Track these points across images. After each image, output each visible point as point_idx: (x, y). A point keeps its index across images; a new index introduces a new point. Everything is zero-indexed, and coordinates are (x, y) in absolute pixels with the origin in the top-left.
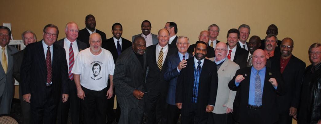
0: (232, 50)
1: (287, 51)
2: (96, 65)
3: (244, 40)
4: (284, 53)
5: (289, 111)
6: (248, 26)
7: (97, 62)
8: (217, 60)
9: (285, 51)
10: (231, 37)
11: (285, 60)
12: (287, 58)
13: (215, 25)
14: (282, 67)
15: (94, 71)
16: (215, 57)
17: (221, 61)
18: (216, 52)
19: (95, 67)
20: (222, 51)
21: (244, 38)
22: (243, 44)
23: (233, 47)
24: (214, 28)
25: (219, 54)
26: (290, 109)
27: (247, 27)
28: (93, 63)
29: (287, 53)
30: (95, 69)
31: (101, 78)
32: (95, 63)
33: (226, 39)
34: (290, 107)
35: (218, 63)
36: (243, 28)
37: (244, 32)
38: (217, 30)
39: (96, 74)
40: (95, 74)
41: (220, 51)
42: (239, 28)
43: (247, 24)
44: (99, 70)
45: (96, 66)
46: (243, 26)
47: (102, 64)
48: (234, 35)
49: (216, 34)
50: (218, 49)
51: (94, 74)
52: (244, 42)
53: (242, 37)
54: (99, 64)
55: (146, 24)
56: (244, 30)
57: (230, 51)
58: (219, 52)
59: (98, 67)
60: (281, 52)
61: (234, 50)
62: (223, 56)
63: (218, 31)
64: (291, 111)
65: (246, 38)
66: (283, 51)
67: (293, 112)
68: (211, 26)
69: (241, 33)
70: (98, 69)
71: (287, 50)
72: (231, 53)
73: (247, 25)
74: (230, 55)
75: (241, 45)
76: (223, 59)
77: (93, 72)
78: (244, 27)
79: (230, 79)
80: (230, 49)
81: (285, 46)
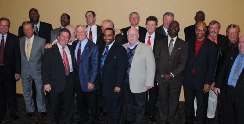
0: (151, 36)
1: (201, 34)
4: (199, 36)
5: (204, 87)
6: (172, 14)
8: (131, 45)
9: (199, 34)
10: (149, 25)
11: (200, 41)
12: (201, 40)
14: (197, 48)
16: (128, 43)
18: (128, 38)
20: (134, 36)
23: (152, 33)
25: (131, 39)
26: (205, 86)
27: (171, 16)
29: (201, 36)
34: (205, 84)
35: (131, 48)
37: (169, 20)
38: (137, 17)
41: (132, 37)
42: (164, 16)
46: (168, 14)
48: (152, 22)
49: (136, 20)
50: (129, 35)
53: (166, 25)
57: (149, 37)
58: (131, 37)
60: (196, 35)
61: (153, 36)
62: (135, 40)
63: (139, 18)
64: (205, 88)
66: (198, 34)
67: (207, 88)
71: (201, 33)
72: (151, 39)
74: (150, 40)
76: (136, 43)
79: (146, 60)
80: (149, 35)
81: (199, 30)
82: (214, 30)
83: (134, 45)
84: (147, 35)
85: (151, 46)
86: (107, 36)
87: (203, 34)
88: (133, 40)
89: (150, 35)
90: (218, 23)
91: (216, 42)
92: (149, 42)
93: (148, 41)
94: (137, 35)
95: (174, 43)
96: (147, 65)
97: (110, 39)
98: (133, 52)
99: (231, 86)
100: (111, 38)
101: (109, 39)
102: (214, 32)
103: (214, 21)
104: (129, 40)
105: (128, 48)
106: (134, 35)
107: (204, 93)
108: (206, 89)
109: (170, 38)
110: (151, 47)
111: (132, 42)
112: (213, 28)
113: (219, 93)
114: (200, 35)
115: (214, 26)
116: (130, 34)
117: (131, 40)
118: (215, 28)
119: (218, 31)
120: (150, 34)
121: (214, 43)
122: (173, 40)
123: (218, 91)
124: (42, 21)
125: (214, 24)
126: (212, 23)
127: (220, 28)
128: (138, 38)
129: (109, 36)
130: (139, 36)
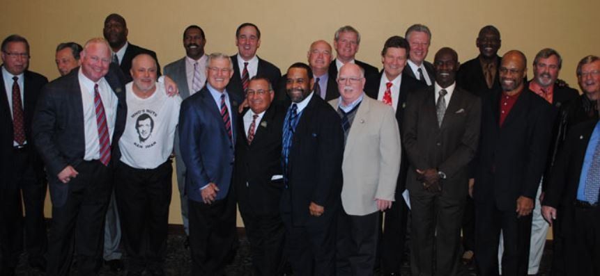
0: (393, 82)
1: (510, 79)
2: (144, 117)
3: (418, 59)
4: (505, 84)
6: (427, 28)
7: (146, 112)
8: (345, 102)
9: (508, 79)
10: (392, 57)
11: (509, 96)
12: (514, 92)
13: (350, 29)
14: (503, 112)
15: (141, 129)
16: (340, 98)
17: (354, 103)
18: (339, 86)
19: (141, 123)
20: (354, 82)
21: (419, 54)
22: (419, 66)
23: (395, 76)
24: (349, 36)
25: (346, 88)
26: (519, 200)
27: (424, 31)
28: (136, 114)
29: (511, 84)
30: (142, 125)
31: (155, 143)
32: (142, 113)
33: (380, 58)
34: (518, 197)
35: (347, 110)
36: (417, 33)
37: (420, 42)
38: (355, 40)
39: (144, 137)
40: (142, 136)
41: (348, 84)
42: (407, 33)
43: (422, 23)
44: (150, 127)
45: (143, 119)
46: (416, 28)
47: (156, 115)
48: (397, 52)
49: (352, 47)
50: (343, 79)
51: (140, 137)
52: (418, 63)
53: (415, 53)
54: (151, 115)
55: (194, 34)
56: (418, 37)
57: (389, 85)
58: (346, 85)
59: (148, 121)
60: (501, 80)
61: (397, 82)
62: (355, 91)
63: (358, 42)
64: (518, 206)
65: (424, 54)
66: (505, 79)
67: (523, 207)
68: (342, 30)
69: (411, 45)
70: (147, 125)
71: (511, 77)
72: (392, 88)
73: (424, 27)
74: (389, 92)
75: (414, 68)
76: (357, 98)
77: (138, 132)
78: (419, 30)
79: (380, 138)
80: (388, 81)
81: (507, 70)
82: (547, 71)
83: (351, 102)
84: (384, 80)
85: (391, 105)
86: (293, 81)
87: (514, 80)
88: (351, 91)
89: (390, 81)
90: (558, 56)
91: (550, 99)
92: (388, 97)
93: (386, 93)
94: (359, 80)
95: (447, 98)
96: (382, 150)
97: (302, 90)
98: (349, 120)
99: (585, 202)
100: (303, 86)
101: (299, 90)
102: (546, 76)
103: (548, 50)
104: (342, 91)
105: (339, 108)
106: (353, 79)
107: (519, 217)
108: (520, 208)
109: (438, 88)
110: (393, 109)
111: (348, 96)
112: (544, 65)
113: (554, 218)
114: (508, 82)
115: (549, 61)
116: (343, 76)
117: (346, 90)
118: (551, 66)
119: (557, 73)
120: (391, 77)
121: (544, 101)
122: (445, 93)
123: (551, 214)
124: (132, 43)
125: (548, 56)
126: (544, 55)
127: (560, 67)
128: (363, 87)
129: (299, 81)
130: (364, 81)
